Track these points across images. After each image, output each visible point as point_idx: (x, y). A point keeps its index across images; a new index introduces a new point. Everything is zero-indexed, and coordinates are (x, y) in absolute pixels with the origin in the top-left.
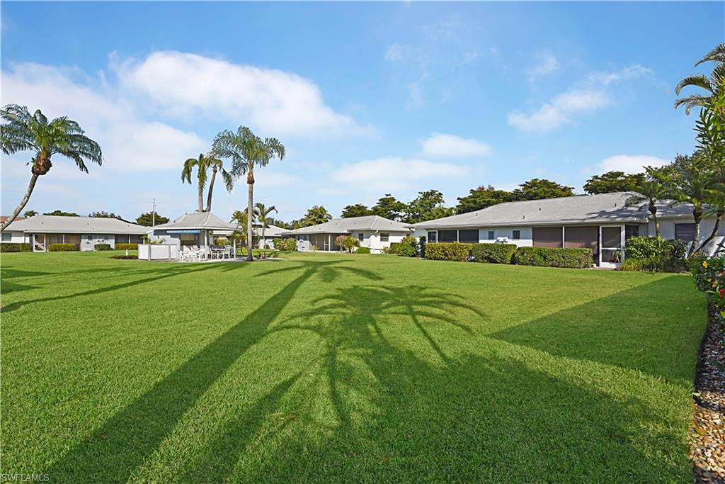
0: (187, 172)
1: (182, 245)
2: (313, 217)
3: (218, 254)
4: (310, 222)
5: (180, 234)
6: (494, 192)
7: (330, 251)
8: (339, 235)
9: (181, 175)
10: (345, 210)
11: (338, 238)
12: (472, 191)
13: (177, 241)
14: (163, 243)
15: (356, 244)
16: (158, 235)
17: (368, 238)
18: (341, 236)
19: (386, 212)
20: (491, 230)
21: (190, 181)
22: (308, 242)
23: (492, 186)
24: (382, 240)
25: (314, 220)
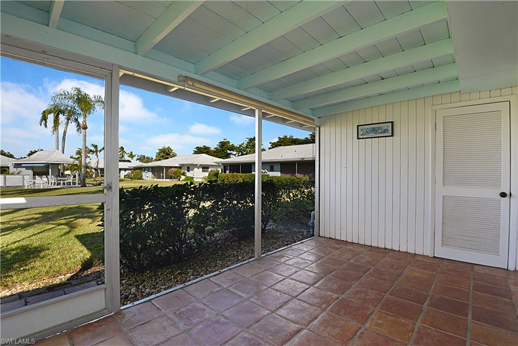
0: (44, 118)
1: (34, 175)
2: (162, 154)
3: (62, 182)
4: (159, 158)
5: (32, 167)
6: (293, 139)
7: (165, 180)
8: (171, 167)
9: (40, 120)
10: (195, 150)
11: (170, 170)
12: (279, 138)
13: (31, 172)
14: (20, 174)
15: (184, 174)
16: (17, 168)
17: (193, 170)
18: (173, 169)
19: (223, 151)
20: (272, 165)
21: (46, 126)
22: (151, 173)
23: (293, 135)
24: (203, 171)
25: (163, 156)
